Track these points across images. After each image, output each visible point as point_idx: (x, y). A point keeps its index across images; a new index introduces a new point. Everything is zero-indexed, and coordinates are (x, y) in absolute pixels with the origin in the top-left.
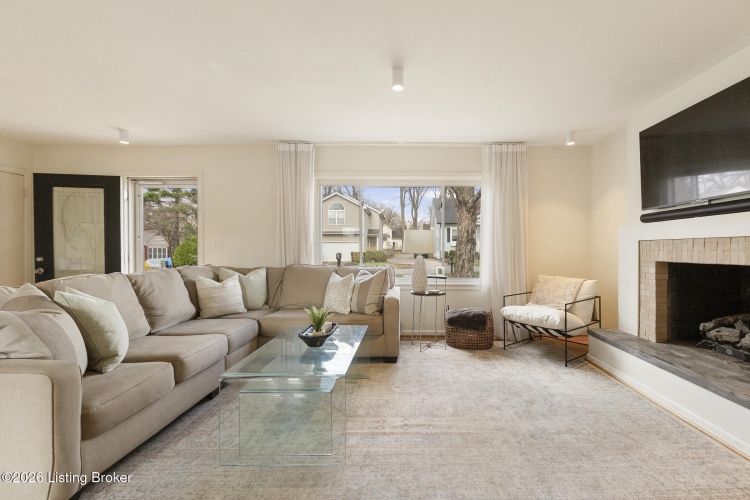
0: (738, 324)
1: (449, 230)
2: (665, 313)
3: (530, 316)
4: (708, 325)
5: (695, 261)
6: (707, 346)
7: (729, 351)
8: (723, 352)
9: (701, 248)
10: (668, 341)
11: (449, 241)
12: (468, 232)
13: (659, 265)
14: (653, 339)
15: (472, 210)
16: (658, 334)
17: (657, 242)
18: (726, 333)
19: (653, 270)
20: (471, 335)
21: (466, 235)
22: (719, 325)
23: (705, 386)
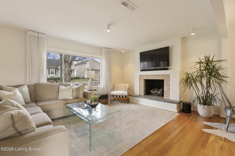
0: (156, 90)
1: (49, 70)
2: (145, 89)
3: (119, 93)
4: (152, 91)
5: (152, 79)
6: (152, 95)
7: (156, 95)
8: (155, 95)
9: (154, 76)
10: (145, 95)
11: (49, 74)
12: (68, 71)
13: (144, 80)
14: (143, 95)
15: (70, 64)
16: (144, 94)
17: (144, 75)
18: (155, 92)
19: (143, 81)
20: (104, 100)
21: (68, 72)
22: (153, 91)
23: (159, 101)
